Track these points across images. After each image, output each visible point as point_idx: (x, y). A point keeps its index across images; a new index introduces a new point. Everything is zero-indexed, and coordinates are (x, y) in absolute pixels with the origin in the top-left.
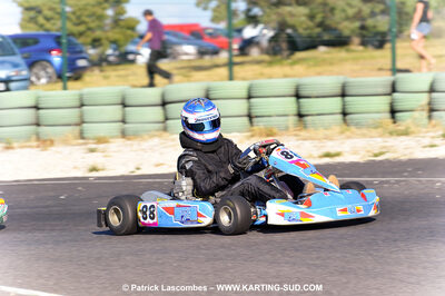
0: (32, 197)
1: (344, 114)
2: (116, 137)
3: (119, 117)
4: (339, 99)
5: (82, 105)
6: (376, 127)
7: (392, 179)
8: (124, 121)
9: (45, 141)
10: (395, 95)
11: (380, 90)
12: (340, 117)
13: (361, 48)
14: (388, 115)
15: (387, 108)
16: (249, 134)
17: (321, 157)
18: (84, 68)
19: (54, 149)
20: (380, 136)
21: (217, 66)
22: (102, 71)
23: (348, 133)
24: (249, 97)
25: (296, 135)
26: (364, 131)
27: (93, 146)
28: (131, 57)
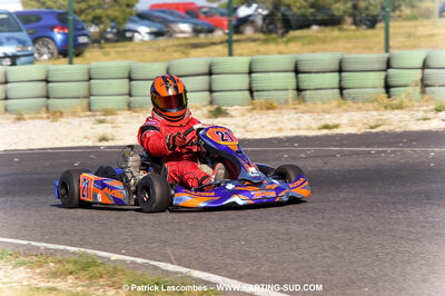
0: (47, 164)
1: (341, 89)
2: (123, 109)
3: (126, 90)
4: (336, 74)
5: (90, 79)
6: (372, 102)
7: (389, 150)
8: (130, 95)
9: (55, 113)
10: (390, 71)
11: (376, 66)
12: (337, 91)
13: (353, 27)
14: (383, 90)
15: (382, 83)
16: (250, 107)
17: (320, 129)
18: (85, 45)
19: (63, 120)
20: (376, 109)
21: (214, 44)
22: (101, 48)
23: (345, 107)
24: (250, 72)
25: (295, 109)
26: (360, 105)
27: (102, 118)
28: (128, 34)
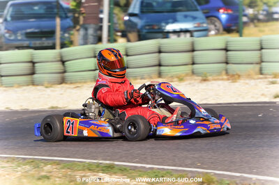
0: (236, 115)
5: (262, 48)
9: (233, 76)
18: (245, 23)
22: (256, 26)
28: (276, 16)
